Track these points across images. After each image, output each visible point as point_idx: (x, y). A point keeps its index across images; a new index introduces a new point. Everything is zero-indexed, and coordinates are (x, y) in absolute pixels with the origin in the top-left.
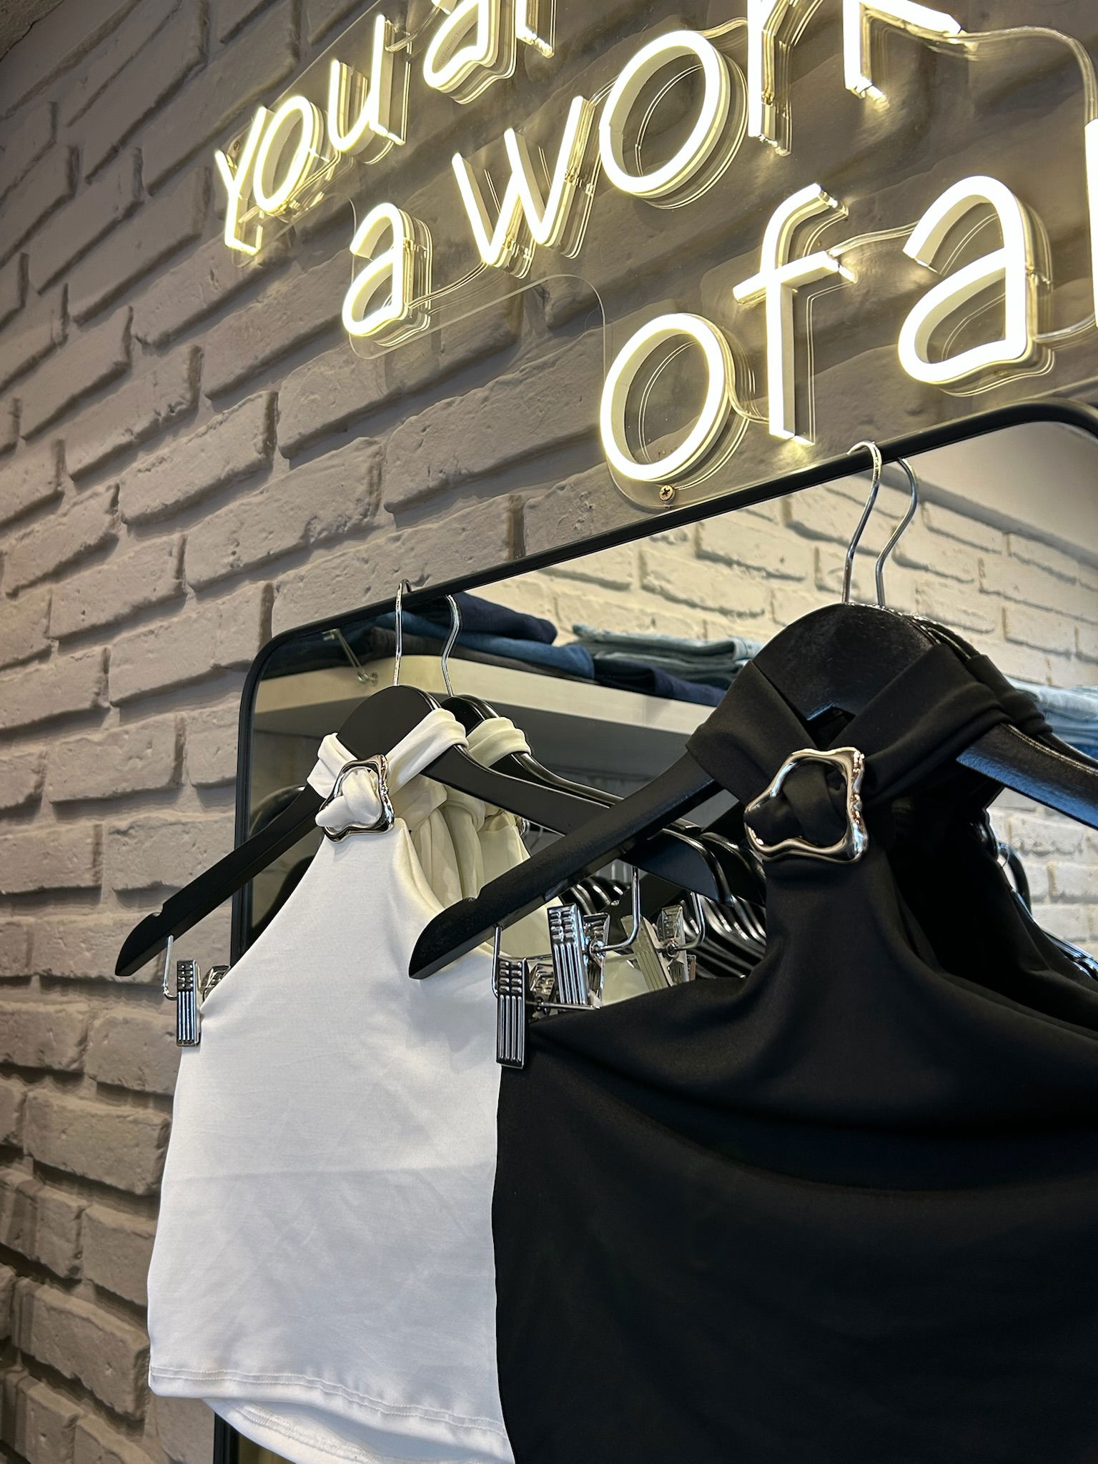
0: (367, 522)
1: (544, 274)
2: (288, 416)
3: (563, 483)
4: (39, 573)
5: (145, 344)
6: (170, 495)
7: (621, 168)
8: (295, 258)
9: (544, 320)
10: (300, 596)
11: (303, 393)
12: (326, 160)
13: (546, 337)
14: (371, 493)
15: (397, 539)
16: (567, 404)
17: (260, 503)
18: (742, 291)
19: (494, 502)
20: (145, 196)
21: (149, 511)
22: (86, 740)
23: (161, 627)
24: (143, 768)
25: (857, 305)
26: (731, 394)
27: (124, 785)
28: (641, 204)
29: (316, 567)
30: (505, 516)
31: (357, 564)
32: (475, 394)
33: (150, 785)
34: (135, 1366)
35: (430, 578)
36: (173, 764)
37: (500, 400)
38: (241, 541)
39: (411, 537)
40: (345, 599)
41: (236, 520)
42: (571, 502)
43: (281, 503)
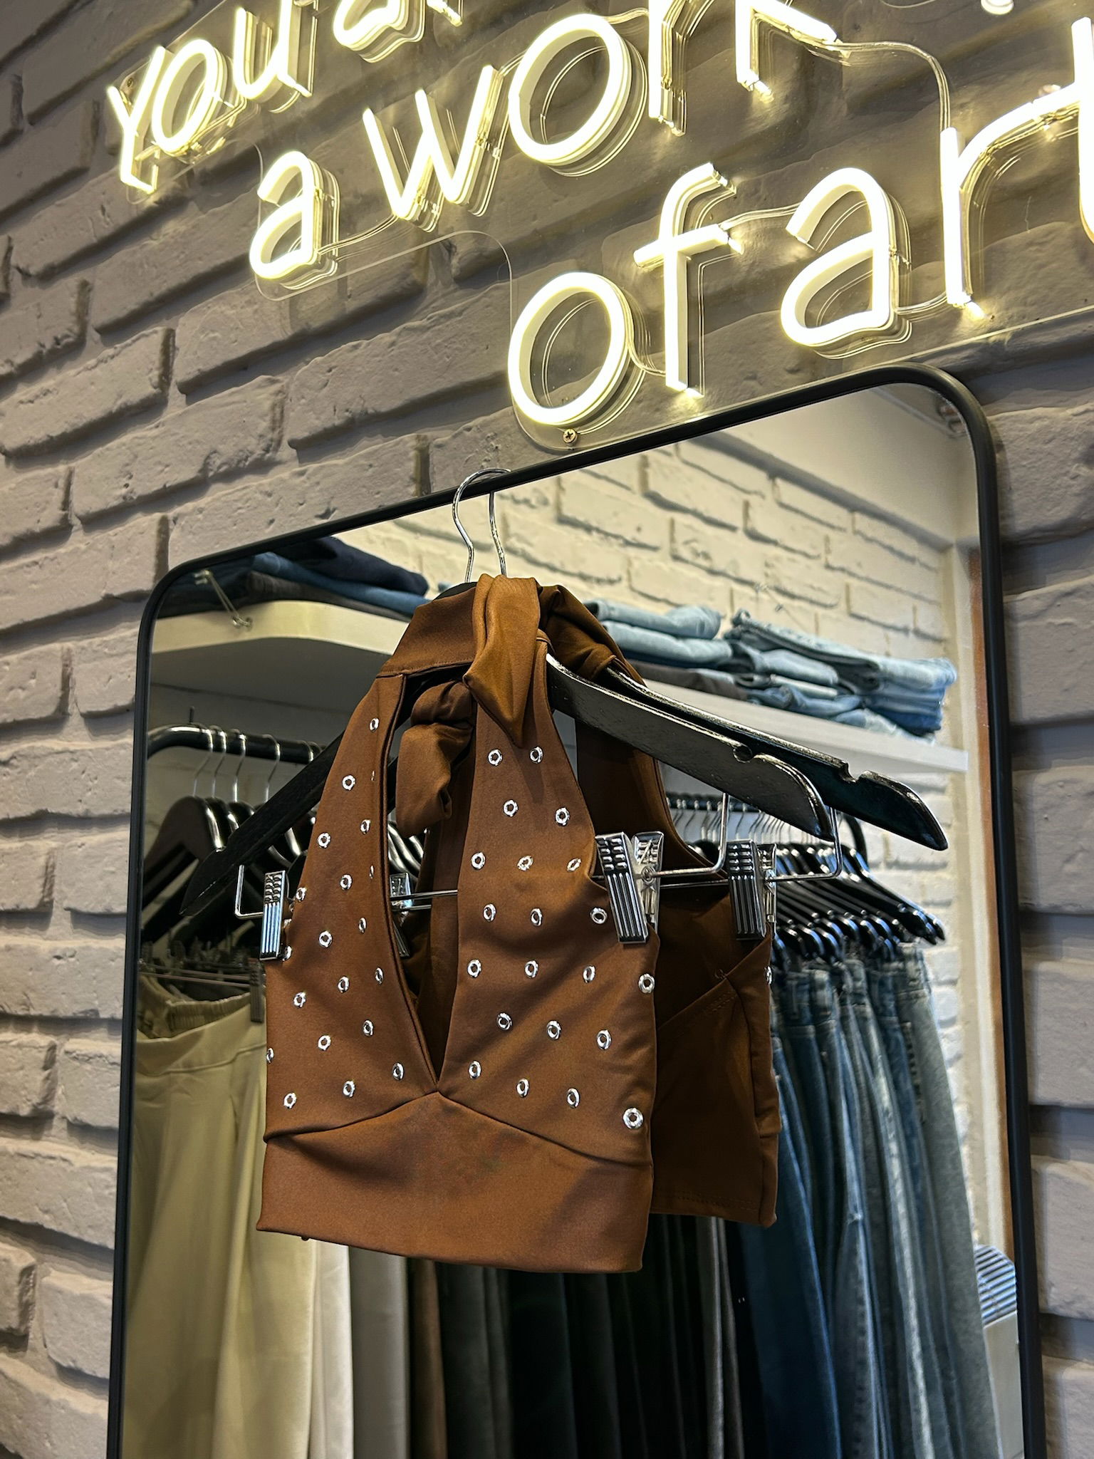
0: (269, 458)
1: (451, 230)
2: (186, 353)
3: (469, 425)
5: (26, 275)
6: (57, 428)
7: (529, 135)
8: (192, 199)
9: (451, 271)
10: (200, 527)
11: (203, 330)
12: (229, 104)
13: (452, 288)
14: (273, 429)
15: (302, 474)
16: (474, 351)
17: (156, 437)
18: (644, 256)
19: (401, 440)
20: (24, 123)
21: (32, 442)
23: (46, 558)
24: (27, 697)
25: (744, 274)
26: (631, 348)
28: (547, 172)
29: (218, 499)
30: (412, 453)
31: (260, 497)
32: (382, 338)
33: (34, 715)
34: (20, 1282)
35: (336, 512)
36: (60, 694)
37: (406, 345)
38: (134, 473)
39: (315, 472)
40: (247, 531)
41: (128, 451)
42: (477, 443)
43: (178, 437)
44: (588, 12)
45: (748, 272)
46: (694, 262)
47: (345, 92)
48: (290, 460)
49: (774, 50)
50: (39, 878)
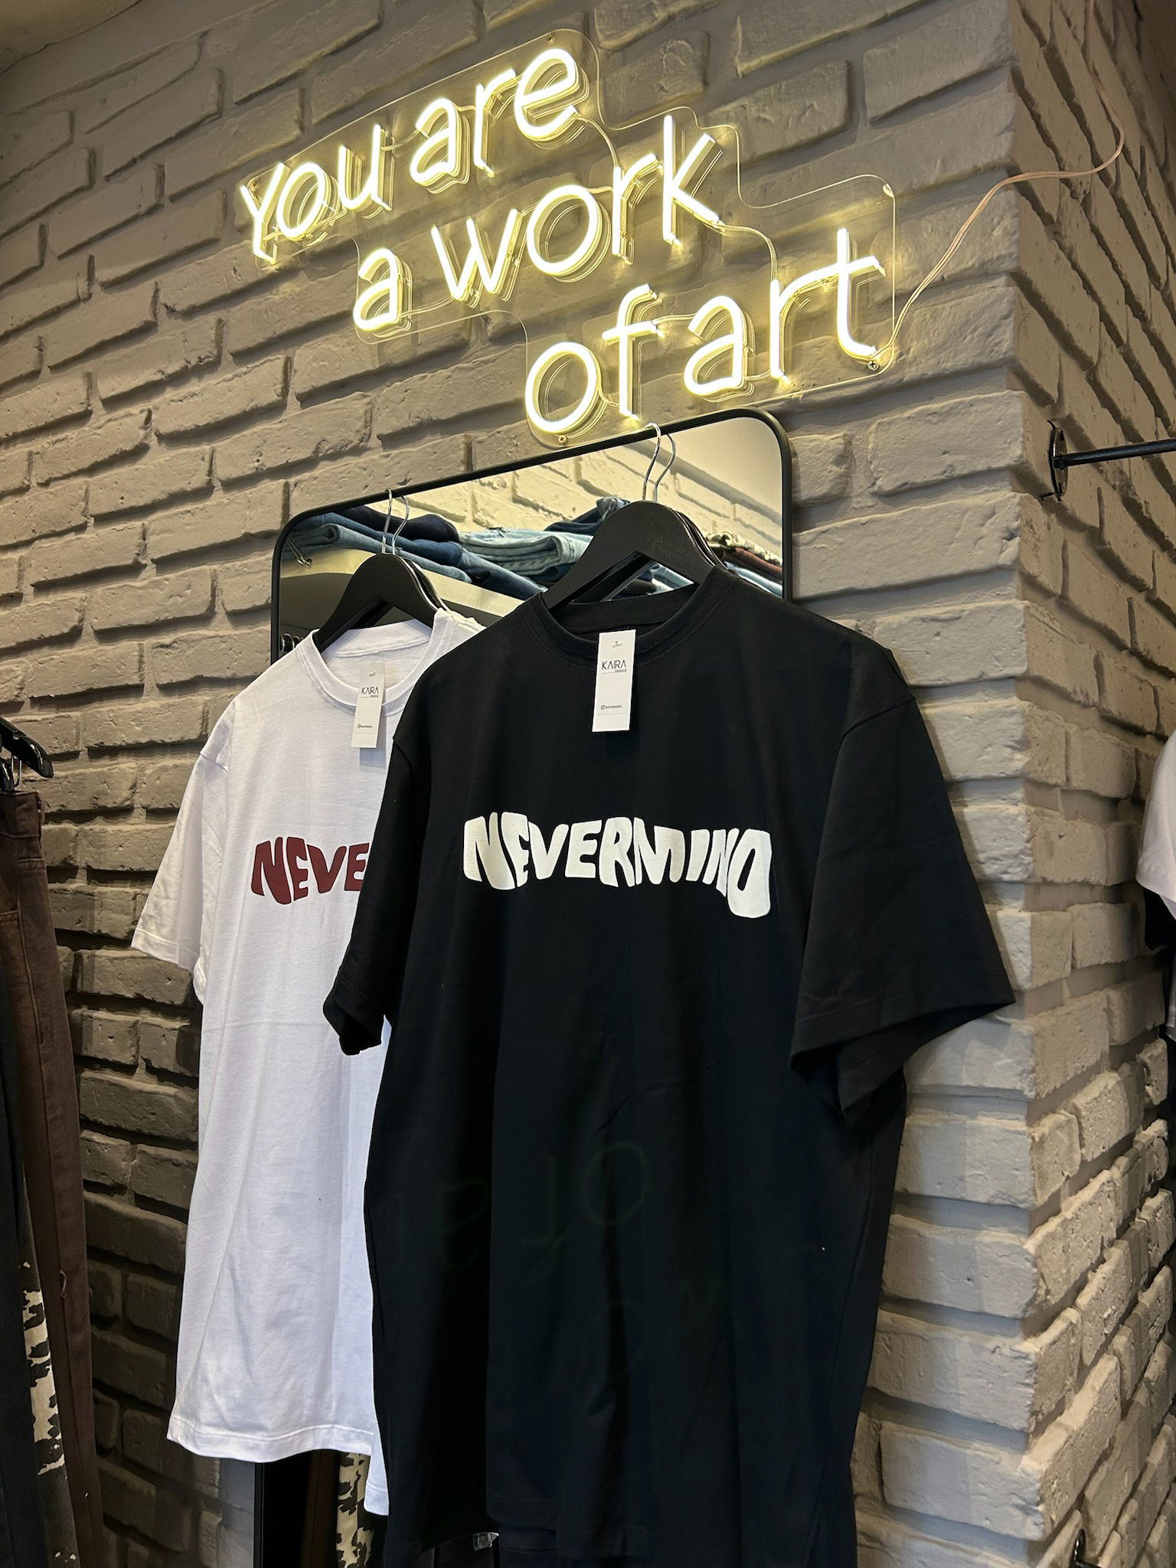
0: (363, 446)
1: (488, 309)
2: (302, 373)
3: (499, 430)
4: (73, 469)
5: (171, 311)
6: (203, 420)
7: (539, 254)
8: (302, 269)
9: (487, 334)
10: (314, 489)
11: (314, 359)
12: (333, 210)
13: (488, 345)
15: (387, 456)
16: (502, 385)
17: (280, 429)
18: (608, 336)
19: (454, 438)
20: (166, 201)
21: (182, 429)
22: (131, 587)
23: (194, 508)
24: (182, 604)
25: (665, 350)
26: (600, 389)
27: (166, 614)
28: (550, 279)
29: (327, 471)
30: (462, 446)
31: (358, 471)
32: (441, 373)
33: (190, 614)
35: (412, 481)
36: (210, 599)
37: (458, 378)
38: (264, 453)
39: (397, 455)
40: (349, 492)
41: (259, 438)
42: (504, 441)
43: (297, 430)
44: (576, 183)
45: (667, 350)
46: (636, 342)
47: (417, 212)
48: (377, 448)
49: (685, 220)
50: (199, 719)
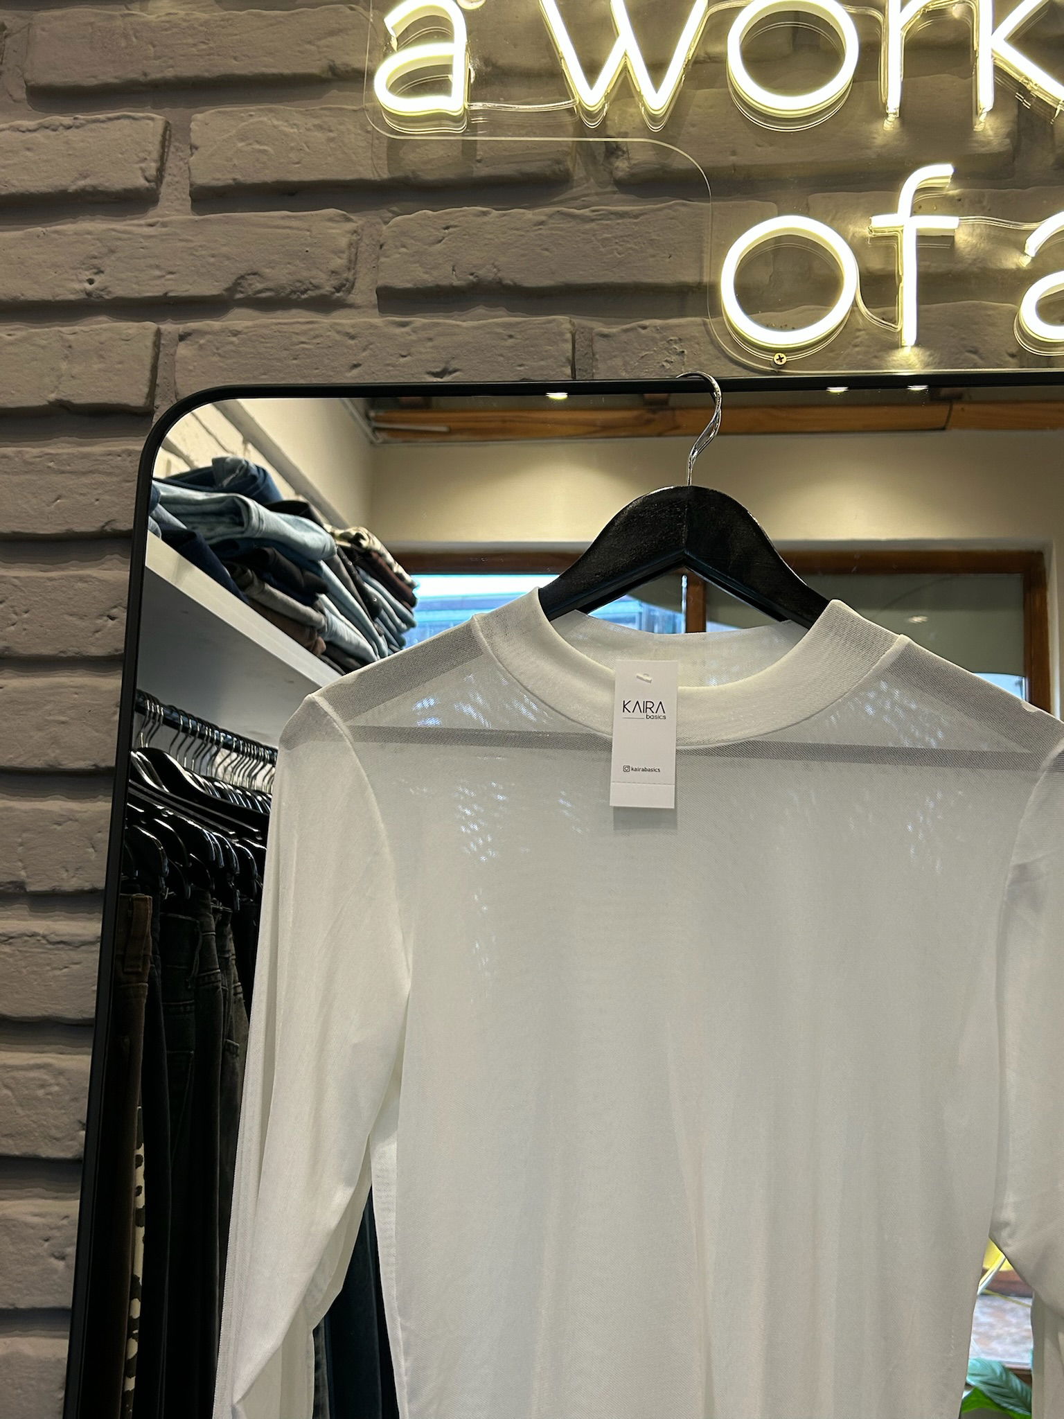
0: (338, 297)
3: (646, 322)
9: (613, 173)
10: (233, 351)
11: (241, 138)
13: (609, 189)
15: (404, 325)
16: (653, 256)
18: (881, 222)
19: (554, 320)
29: (265, 326)
30: (568, 336)
31: (338, 337)
32: (522, 214)
35: (457, 374)
37: (562, 229)
38: (108, 270)
39: (424, 327)
40: (317, 369)
41: (95, 243)
42: (657, 343)
43: (191, 245)
46: (925, 241)
48: (366, 306)
